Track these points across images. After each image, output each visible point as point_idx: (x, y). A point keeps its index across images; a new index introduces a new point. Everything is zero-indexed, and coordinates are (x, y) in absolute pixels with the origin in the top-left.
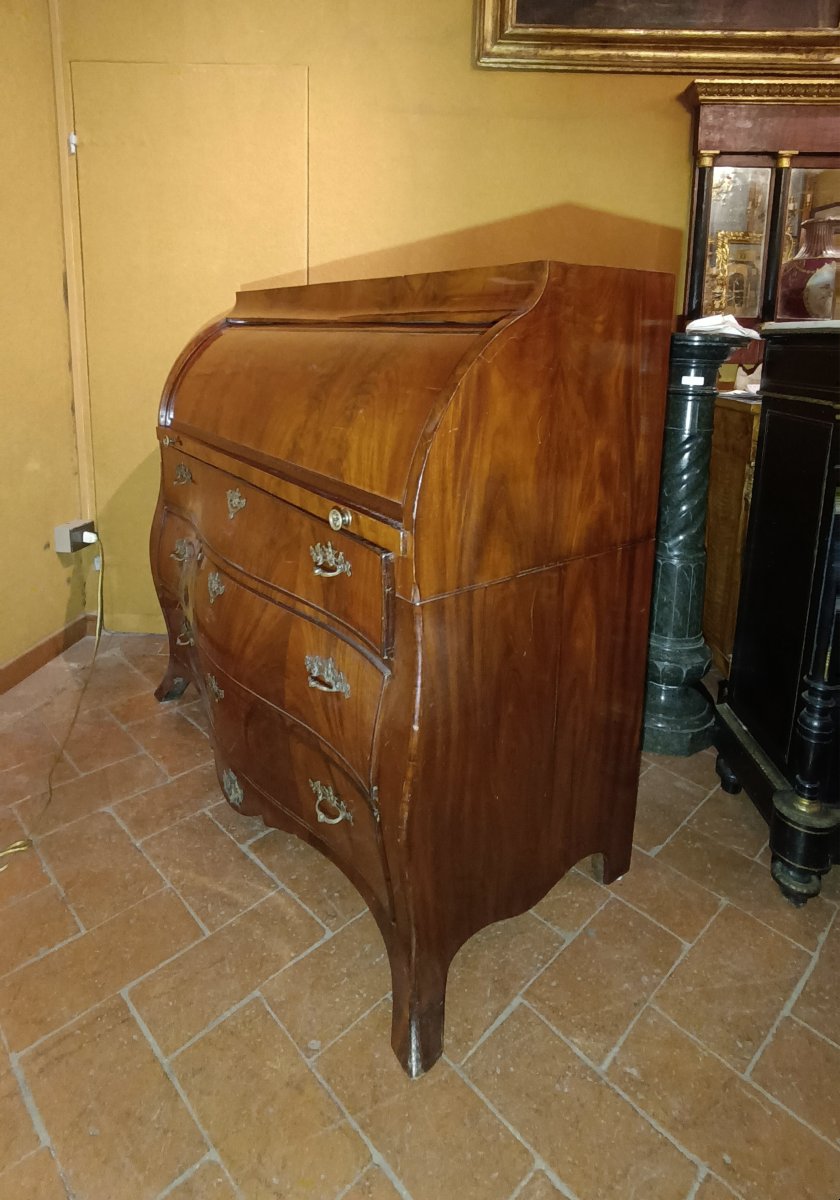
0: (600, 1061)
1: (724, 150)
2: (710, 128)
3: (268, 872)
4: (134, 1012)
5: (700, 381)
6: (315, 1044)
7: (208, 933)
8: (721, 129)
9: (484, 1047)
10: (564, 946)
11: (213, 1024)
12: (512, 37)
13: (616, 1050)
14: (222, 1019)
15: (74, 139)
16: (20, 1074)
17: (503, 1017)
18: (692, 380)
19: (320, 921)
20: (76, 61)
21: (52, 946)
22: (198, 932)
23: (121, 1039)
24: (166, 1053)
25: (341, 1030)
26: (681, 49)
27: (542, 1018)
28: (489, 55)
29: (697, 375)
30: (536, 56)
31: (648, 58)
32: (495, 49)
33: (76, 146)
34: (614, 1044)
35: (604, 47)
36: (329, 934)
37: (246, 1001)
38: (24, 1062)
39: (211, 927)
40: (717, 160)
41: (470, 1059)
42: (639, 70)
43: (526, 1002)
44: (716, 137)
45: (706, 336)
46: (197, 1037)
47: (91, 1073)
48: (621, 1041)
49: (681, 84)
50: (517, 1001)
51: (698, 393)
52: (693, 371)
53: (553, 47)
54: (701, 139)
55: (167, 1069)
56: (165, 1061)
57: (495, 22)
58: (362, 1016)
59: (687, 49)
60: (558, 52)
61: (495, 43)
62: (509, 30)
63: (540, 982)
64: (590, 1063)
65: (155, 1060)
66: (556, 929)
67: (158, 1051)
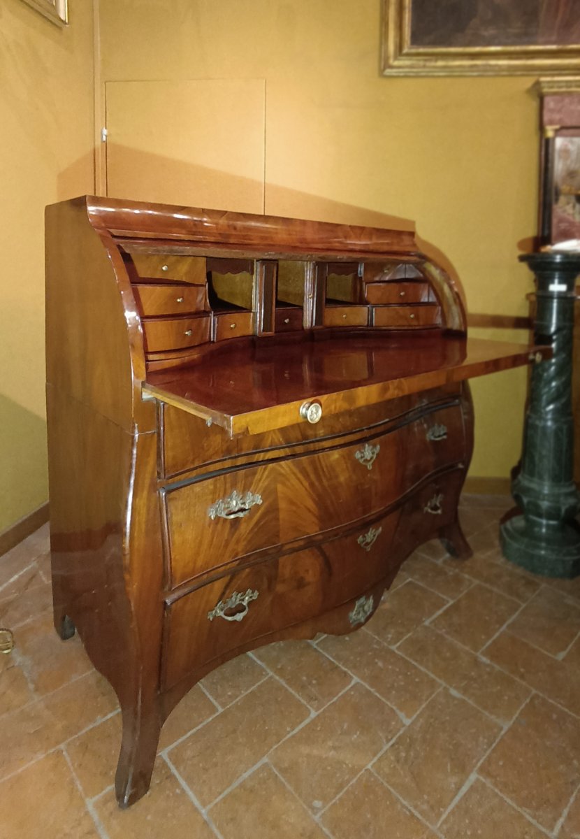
0: (552, 828)
1: (564, 125)
2: (552, 111)
3: (259, 662)
4: (174, 770)
5: (563, 288)
6: (317, 804)
7: (221, 710)
8: (559, 111)
9: (452, 813)
10: (503, 732)
11: (236, 784)
12: (408, 55)
13: (561, 820)
14: (241, 780)
15: (105, 132)
16: (95, 816)
17: (465, 789)
18: (557, 287)
19: (305, 703)
20: (110, 81)
21: (106, 715)
22: (214, 710)
23: (167, 792)
24: (204, 804)
25: (337, 793)
26: (528, 58)
27: (496, 790)
28: (391, 67)
29: (560, 283)
30: (424, 66)
31: (504, 65)
32: (396, 63)
33: (106, 136)
34: (560, 815)
35: (473, 59)
36: (313, 714)
37: (259, 765)
38: (96, 806)
39: (223, 705)
40: (557, 132)
41: (445, 822)
42: (498, 72)
43: (482, 778)
44: (557, 117)
45: (565, 255)
46: (226, 792)
47: (149, 817)
48: (566, 812)
49: (528, 82)
50: (473, 777)
51: (562, 297)
52: (556, 281)
53: (436, 60)
54: (546, 118)
55: (205, 817)
56: (203, 811)
57: (396, 46)
58: (351, 783)
59: (533, 58)
60: (440, 63)
61: (396, 58)
62: (406, 50)
63: (489, 760)
64: (544, 830)
65: (196, 810)
66: (493, 717)
67: (197, 803)
